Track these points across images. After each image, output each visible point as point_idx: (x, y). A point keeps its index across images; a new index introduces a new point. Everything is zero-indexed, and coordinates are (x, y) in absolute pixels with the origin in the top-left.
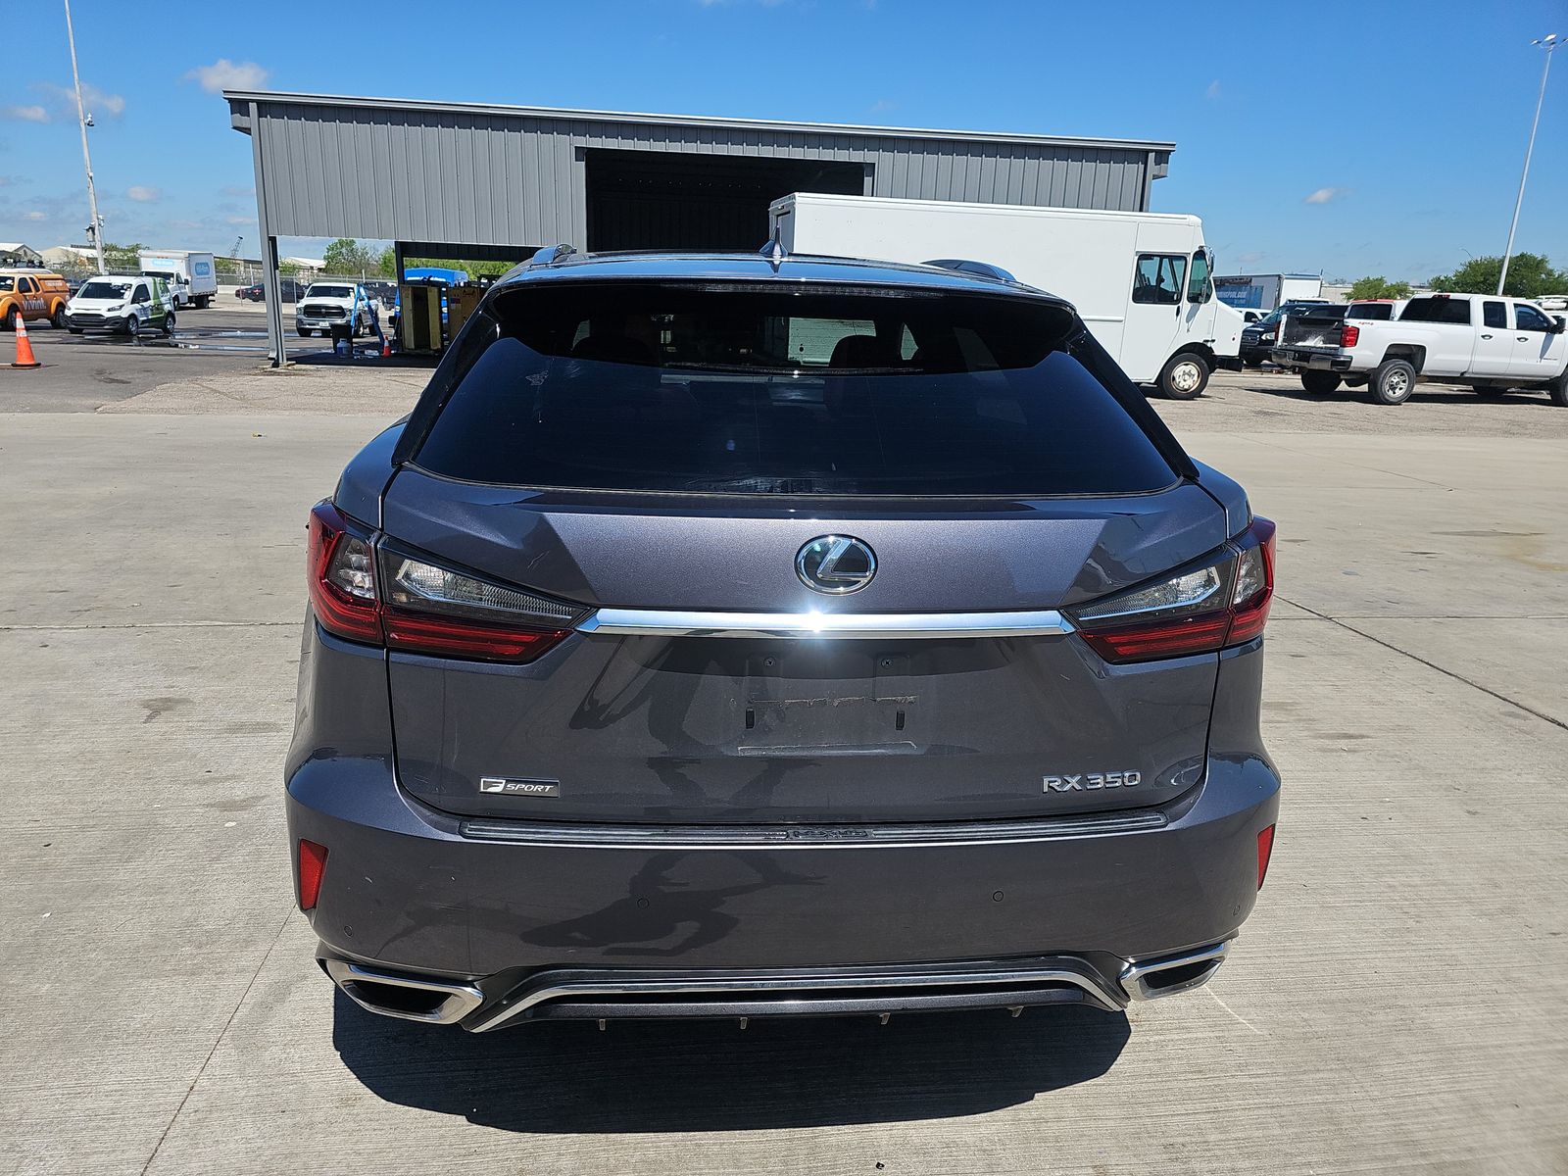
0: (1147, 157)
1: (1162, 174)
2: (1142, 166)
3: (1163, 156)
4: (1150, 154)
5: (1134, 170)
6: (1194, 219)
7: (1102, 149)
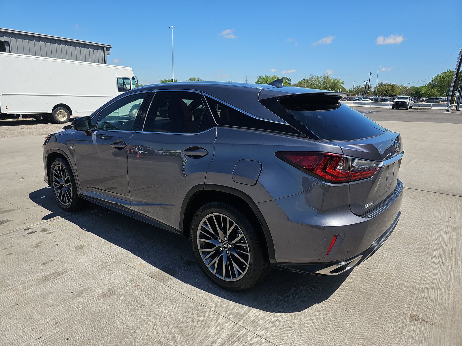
0: (104, 49)
1: (109, 54)
2: (103, 51)
3: (108, 49)
4: (105, 48)
5: (101, 52)
6: (130, 68)
7: (90, 45)
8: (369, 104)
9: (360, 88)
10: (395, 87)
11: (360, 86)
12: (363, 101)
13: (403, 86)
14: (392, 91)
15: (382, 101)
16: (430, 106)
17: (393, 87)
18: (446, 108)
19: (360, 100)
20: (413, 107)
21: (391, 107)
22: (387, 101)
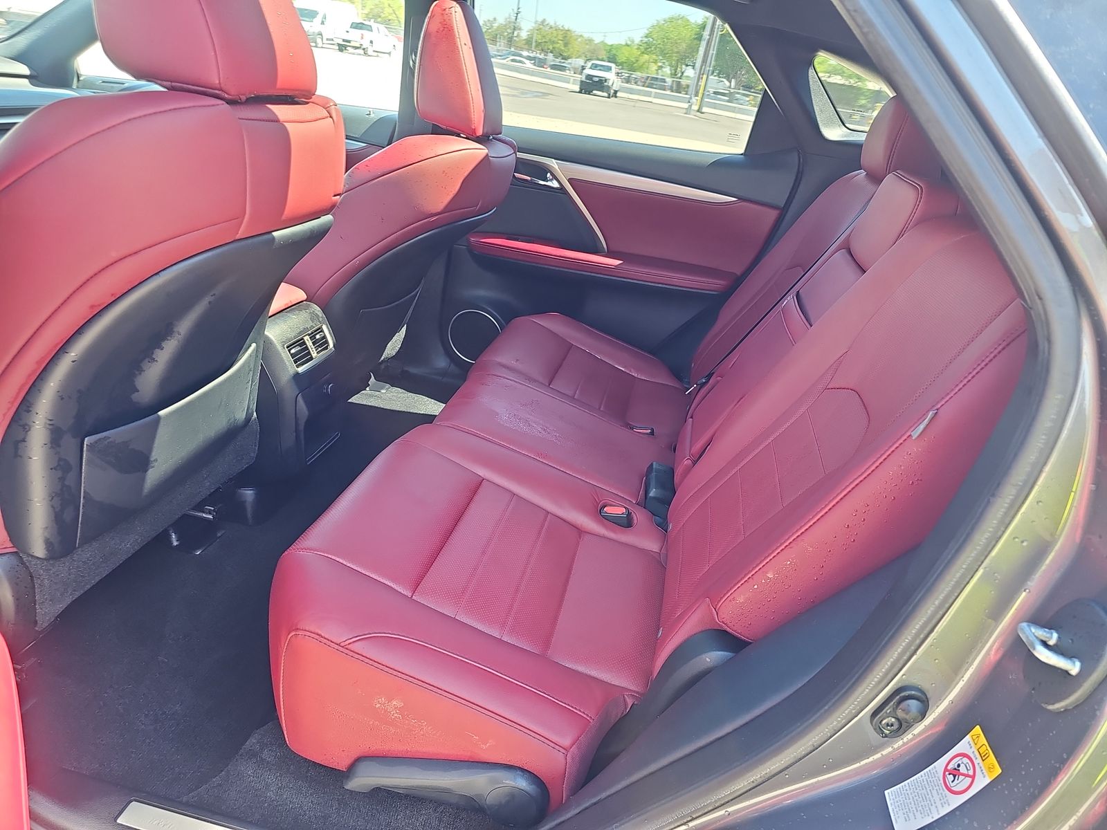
8: (527, 72)
9: (495, 25)
10: (571, 37)
11: (495, 19)
12: (513, 60)
13: (586, 36)
14: (566, 45)
15: (554, 67)
16: (649, 94)
17: (567, 36)
18: (686, 105)
19: (505, 59)
20: (618, 94)
21: (577, 88)
22: (564, 70)
